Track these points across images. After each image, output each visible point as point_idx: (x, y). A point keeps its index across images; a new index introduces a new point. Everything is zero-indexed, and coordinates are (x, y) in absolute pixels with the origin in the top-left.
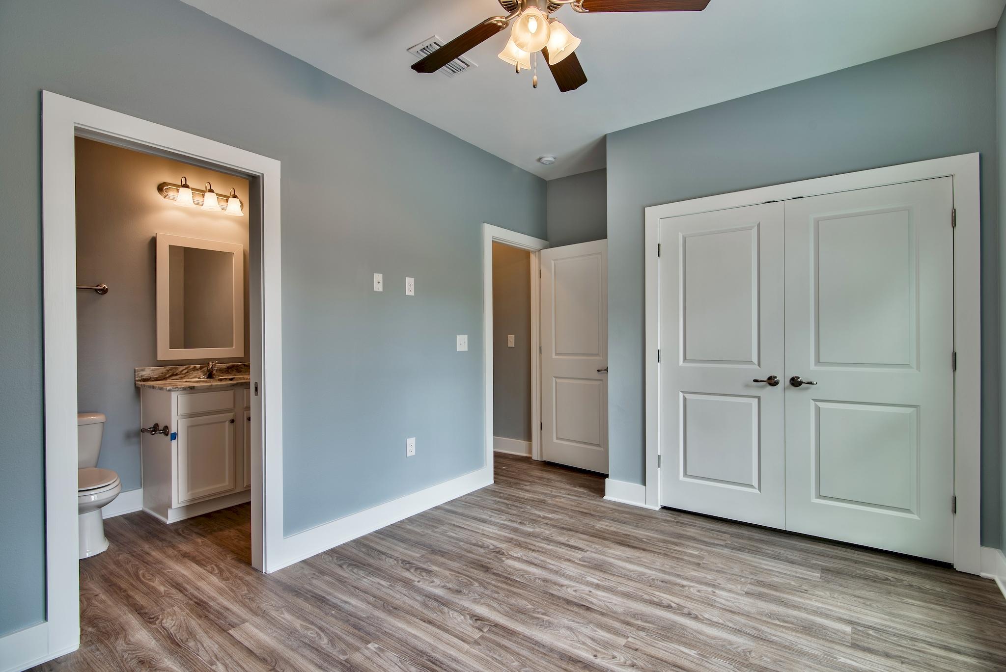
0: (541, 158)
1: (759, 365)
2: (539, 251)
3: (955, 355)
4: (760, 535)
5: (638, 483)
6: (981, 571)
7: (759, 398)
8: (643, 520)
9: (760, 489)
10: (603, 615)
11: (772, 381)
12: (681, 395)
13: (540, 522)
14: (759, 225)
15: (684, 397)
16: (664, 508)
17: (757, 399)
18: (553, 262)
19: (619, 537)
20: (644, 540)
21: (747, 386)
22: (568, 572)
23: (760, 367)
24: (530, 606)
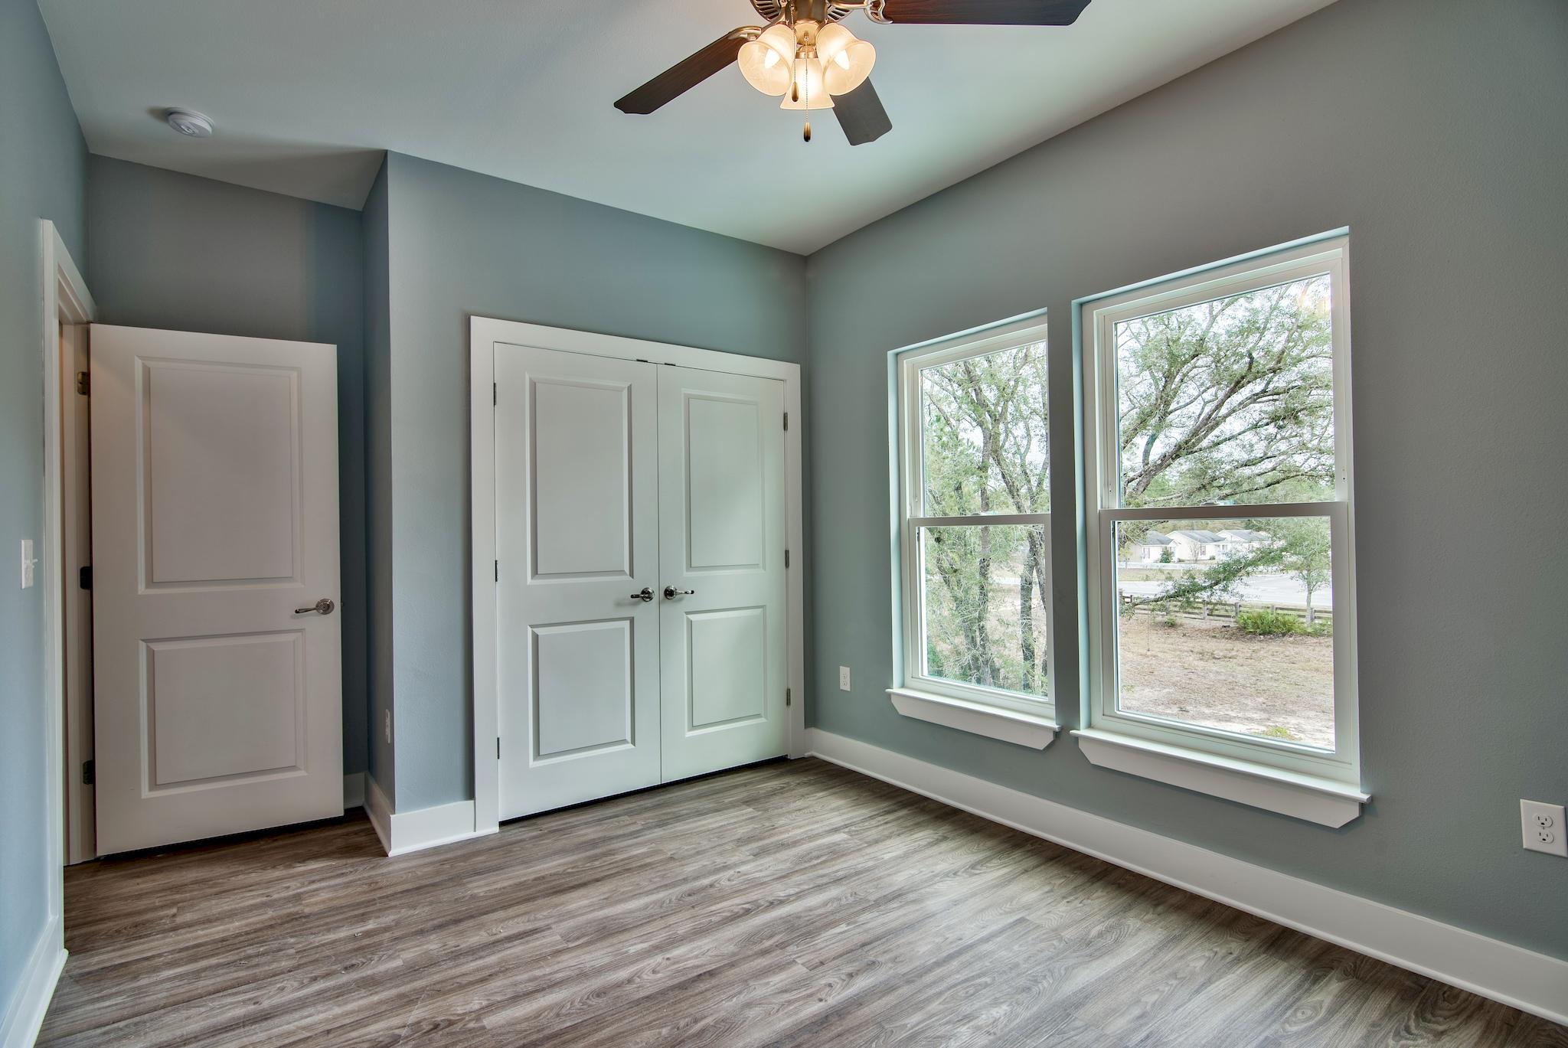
0: (171, 113)
1: (632, 575)
2: (89, 323)
3: (787, 552)
4: (650, 801)
5: (455, 801)
6: (806, 752)
7: (632, 620)
8: (511, 851)
9: (633, 742)
10: (733, 966)
11: (646, 595)
12: (530, 629)
13: (381, 943)
14: (630, 388)
15: (533, 633)
16: (502, 824)
17: (628, 622)
18: (138, 364)
19: (530, 888)
20: (570, 870)
21: (619, 604)
22: (598, 963)
23: (633, 578)
24: (664, 1031)
